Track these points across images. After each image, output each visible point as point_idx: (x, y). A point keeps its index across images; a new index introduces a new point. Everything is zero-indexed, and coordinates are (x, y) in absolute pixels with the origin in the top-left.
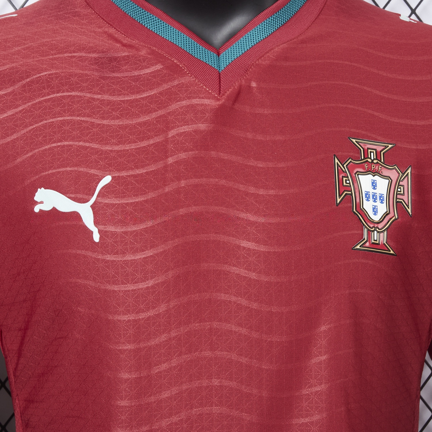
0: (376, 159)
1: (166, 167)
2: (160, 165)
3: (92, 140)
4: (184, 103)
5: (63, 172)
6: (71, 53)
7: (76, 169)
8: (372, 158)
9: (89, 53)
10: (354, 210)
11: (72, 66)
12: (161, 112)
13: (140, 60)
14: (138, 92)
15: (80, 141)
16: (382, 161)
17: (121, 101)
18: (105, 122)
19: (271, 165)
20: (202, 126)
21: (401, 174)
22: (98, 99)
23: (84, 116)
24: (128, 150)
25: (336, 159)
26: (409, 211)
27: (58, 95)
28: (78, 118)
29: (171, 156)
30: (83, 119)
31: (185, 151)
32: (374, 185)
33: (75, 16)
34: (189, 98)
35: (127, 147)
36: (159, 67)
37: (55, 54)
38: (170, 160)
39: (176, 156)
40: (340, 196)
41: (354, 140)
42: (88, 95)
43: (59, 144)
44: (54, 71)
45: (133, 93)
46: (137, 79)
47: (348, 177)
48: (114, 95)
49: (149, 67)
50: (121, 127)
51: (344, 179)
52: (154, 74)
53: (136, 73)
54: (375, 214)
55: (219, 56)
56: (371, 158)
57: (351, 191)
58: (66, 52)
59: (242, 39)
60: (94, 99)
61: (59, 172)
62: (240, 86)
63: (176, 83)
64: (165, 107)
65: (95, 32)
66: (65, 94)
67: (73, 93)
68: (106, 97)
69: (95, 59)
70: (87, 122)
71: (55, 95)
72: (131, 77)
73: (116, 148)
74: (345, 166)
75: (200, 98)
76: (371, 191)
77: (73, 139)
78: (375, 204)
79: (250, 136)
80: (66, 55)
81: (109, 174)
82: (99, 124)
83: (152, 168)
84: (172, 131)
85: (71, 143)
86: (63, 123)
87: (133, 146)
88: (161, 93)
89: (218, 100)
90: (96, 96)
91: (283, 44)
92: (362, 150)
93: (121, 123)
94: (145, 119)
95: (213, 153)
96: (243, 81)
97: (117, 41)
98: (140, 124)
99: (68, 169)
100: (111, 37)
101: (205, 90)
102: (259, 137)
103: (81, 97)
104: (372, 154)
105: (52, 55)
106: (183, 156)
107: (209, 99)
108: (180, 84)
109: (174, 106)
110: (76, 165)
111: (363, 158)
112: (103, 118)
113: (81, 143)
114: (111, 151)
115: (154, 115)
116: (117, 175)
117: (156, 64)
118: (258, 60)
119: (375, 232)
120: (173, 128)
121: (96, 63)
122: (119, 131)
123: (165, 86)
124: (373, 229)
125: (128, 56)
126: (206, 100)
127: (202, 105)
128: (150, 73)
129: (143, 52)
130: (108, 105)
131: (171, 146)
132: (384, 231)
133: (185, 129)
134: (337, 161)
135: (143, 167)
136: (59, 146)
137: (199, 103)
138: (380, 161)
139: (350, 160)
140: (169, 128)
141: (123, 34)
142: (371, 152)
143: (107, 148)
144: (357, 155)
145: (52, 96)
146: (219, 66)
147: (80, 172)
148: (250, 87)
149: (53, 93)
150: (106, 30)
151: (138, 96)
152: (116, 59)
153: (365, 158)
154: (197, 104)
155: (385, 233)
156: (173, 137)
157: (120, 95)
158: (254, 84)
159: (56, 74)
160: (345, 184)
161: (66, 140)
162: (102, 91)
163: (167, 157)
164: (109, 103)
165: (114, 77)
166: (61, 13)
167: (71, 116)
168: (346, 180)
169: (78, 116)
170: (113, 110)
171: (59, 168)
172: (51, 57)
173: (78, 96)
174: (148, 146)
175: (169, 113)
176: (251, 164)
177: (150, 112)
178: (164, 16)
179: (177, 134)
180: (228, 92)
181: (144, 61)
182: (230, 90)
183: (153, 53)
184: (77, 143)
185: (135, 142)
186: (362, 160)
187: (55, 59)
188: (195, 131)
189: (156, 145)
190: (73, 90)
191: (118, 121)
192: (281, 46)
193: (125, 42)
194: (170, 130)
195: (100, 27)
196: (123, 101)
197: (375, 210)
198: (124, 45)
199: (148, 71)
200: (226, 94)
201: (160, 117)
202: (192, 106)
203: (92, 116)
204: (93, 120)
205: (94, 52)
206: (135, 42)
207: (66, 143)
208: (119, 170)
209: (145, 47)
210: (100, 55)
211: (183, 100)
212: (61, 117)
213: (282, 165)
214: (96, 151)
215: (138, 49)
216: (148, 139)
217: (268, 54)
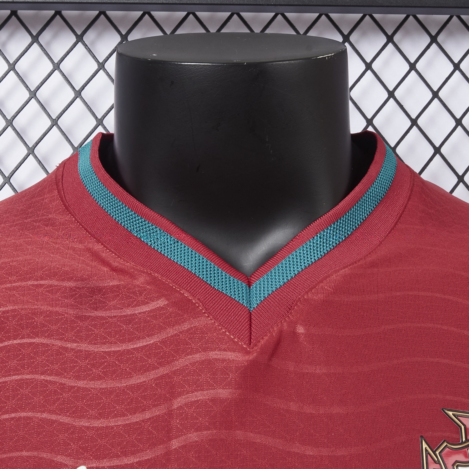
1: (168, 453)
2: (159, 451)
3: (61, 411)
4: (198, 357)
5: (17, 458)
6: (37, 280)
7: (36, 453)
9: (63, 280)
11: (37, 300)
12: (163, 371)
13: (134, 293)
14: (130, 340)
15: (44, 412)
17: (105, 352)
18: (81, 384)
19: (325, 452)
20: (224, 393)
22: (73, 349)
23: (50, 375)
24: (112, 428)
25: (424, 442)
27: (15, 342)
28: (43, 377)
29: (176, 438)
30: (48, 378)
31: (197, 430)
33: (47, 226)
34: (205, 350)
35: (112, 423)
36: (162, 302)
37: (15, 282)
38: (175, 444)
39: (184, 437)
41: (450, 413)
42: (59, 343)
43: (13, 415)
44: (11, 308)
45: (123, 341)
46: (129, 320)
48: (95, 344)
49: (147, 303)
50: (104, 392)
52: (154, 313)
53: (129, 311)
55: (250, 287)
58: (30, 279)
59: (284, 261)
60: (66, 349)
61: (11, 459)
62: (281, 332)
63: (186, 326)
64: (168, 363)
65: (74, 249)
66: (25, 341)
67: (36, 340)
68: (84, 346)
69: (71, 289)
70: (55, 383)
71: (10, 342)
72: (121, 316)
73: (97, 424)
74: (437, 453)
75: (220, 350)
77: (33, 409)
79: (293, 407)
80: (30, 283)
81: (84, 464)
82: (73, 387)
83: (147, 455)
84: (179, 399)
85: (30, 414)
86: (21, 384)
87: (120, 421)
88: (163, 342)
89: (248, 353)
90: (69, 345)
91: (344, 268)
92: (463, 427)
93: (104, 386)
94: (139, 381)
95: (239, 434)
96: (285, 324)
97: (105, 263)
98: (131, 388)
99: (25, 453)
100: (96, 256)
101: (229, 337)
102: (309, 410)
103: (47, 345)
105: (11, 282)
106: (193, 437)
107: (234, 351)
108: (191, 328)
109: (182, 362)
110: (36, 449)
111: (464, 440)
112: (78, 378)
113: (45, 415)
114: (88, 428)
115: (152, 375)
116: (94, 465)
117: (158, 298)
118: (307, 293)
120: (180, 394)
121: (72, 296)
122: (101, 399)
123: (171, 332)
125: (118, 286)
126: (230, 353)
127: (224, 360)
128: (151, 311)
129: (141, 280)
130: (86, 359)
131: (176, 422)
133: (199, 396)
134: (425, 445)
135: (133, 453)
136: (12, 419)
137: (219, 357)
139: (445, 444)
140: (173, 395)
141: (113, 252)
143: (82, 423)
144: (455, 436)
145: (6, 343)
146: (250, 302)
147: (41, 458)
148: (294, 334)
149: (9, 339)
150: (90, 246)
151: (131, 346)
152: (100, 290)
153: (467, 440)
154: (216, 360)
156: (180, 408)
157: (104, 343)
158: (301, 330)
159: (13, 311)
161: (23, 410)
162: (78, 338)
163: (170, 439)
164: (88, 355)
165: (97, 317)
166: (29, 220)
167: (32, 373)
169: (42, 374)
170: (93, 365)
171: (11, 451)
172: (9, 285)
173: (43, 344)
174: (143, 421)
175: (174, 373)
176: (296, 450)
177: (147, 370)
178: (172, 228)
179: (186, 405)
180: (262, 342)
181: (141, 295)
182: (266, 338)
183: (154, 281)
184: (39, 415)
185: (124, 415)
186: (463, 443)
187: (14, 288)
188: (213, 400)
189: (153, 420)
190: (37, 335)
191: (99, 382)
192: (341, 272)
193: (115, 264)
194: (175, 398)
195: (81, 242)
196: (109, 353)
198: (114, 269)
199: (145, 308)
200: (260, 345)
201: (162, 377)
202: (209, 363)
203: (63, 374)
204: (63, 381)
205: (70, 279)
206: (128, 265)
207: (23, 414)
208: (98, 458)
209: (144, 272)
210: (79, 284)
211: (196, 353)
212: (18, 374)
213: (341, 452)
214: (66, 428)
215: (132, 276)
216: (143, 410)
217: (321, 284)
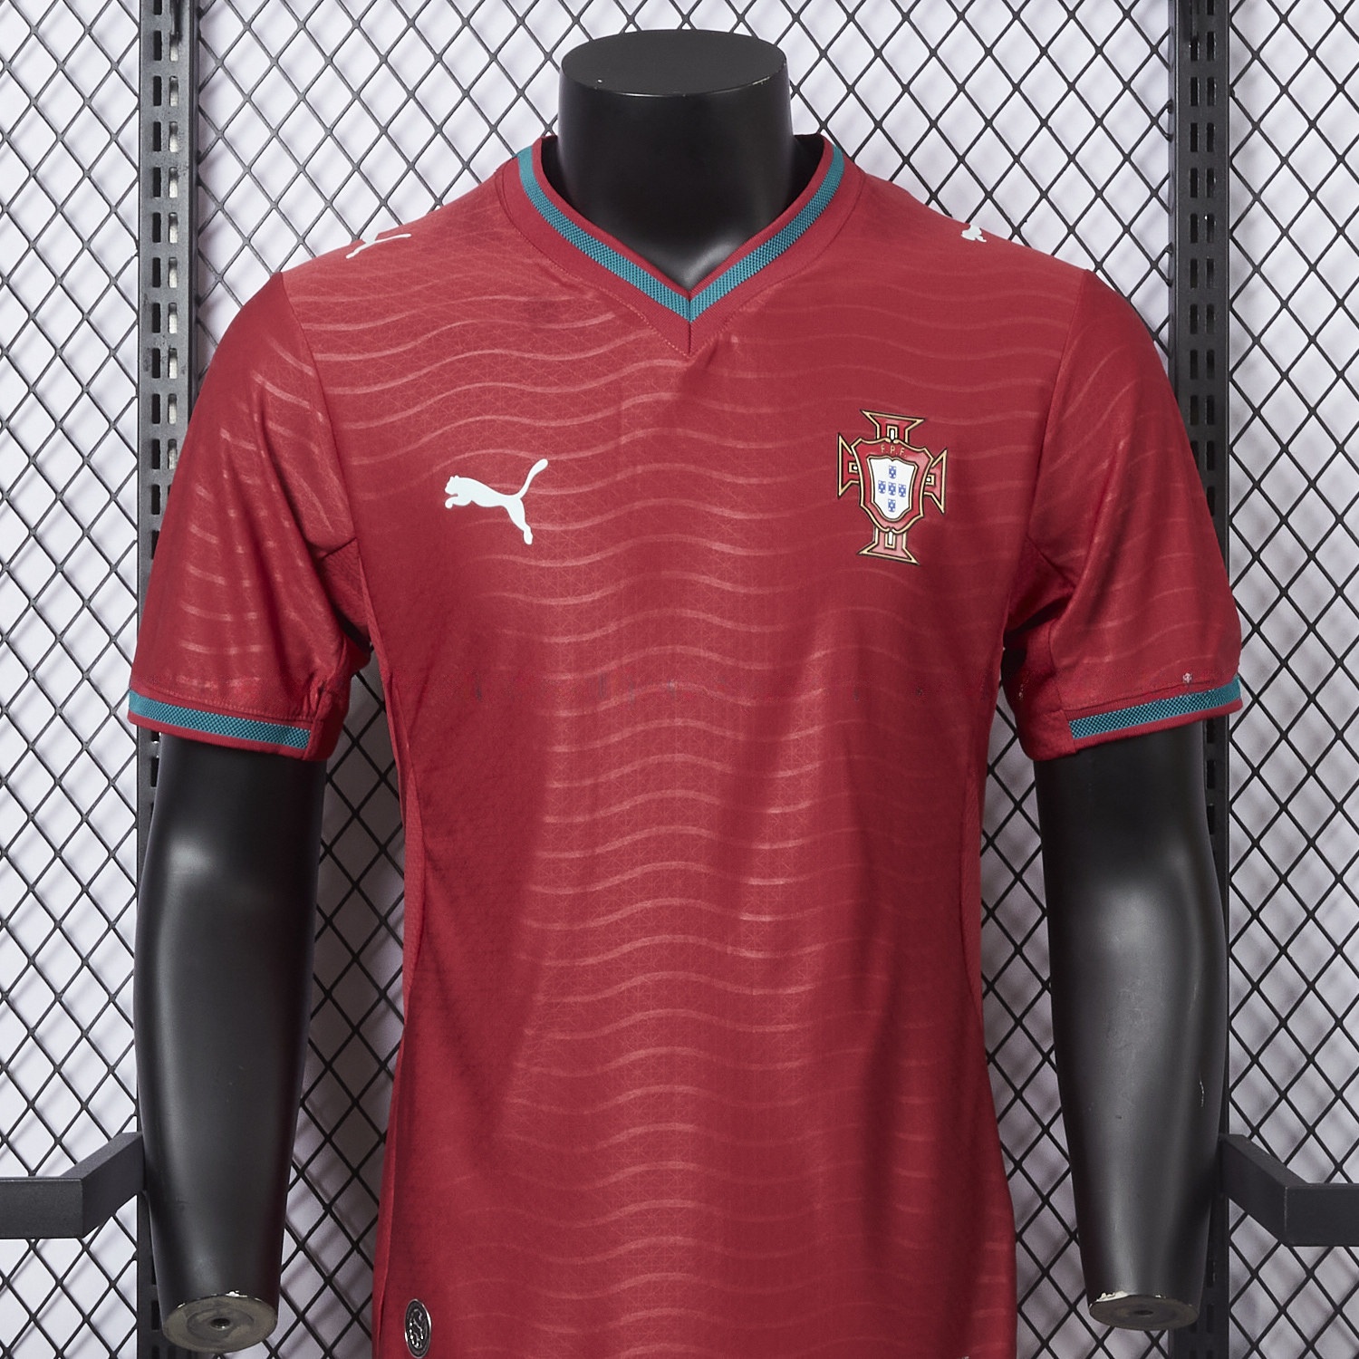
0: (898, 438)
1: (617, 449)
2: (611, 445)
3: (522, 414)
4: (643, 364)
5: (484, 455)
6: (491, 295)
7: (501, 451)
8: (892, 438)
9: (517, 295)
10: (862, 505)
11: (494, 314)
12: (612, 377)
13: (585, 308)
14: (582, 350)
15: (506, 414)
16: (906, 441)
17: (560, 362)
18: (539, 390)
19: (753, 446)
20: (666, 396)
21: (932, 459)
22: (529, 359)
23: (511, 382)
24: (569, 426)
25: (840, 437)
26: (942, 508)
27: (476, 353)
28: (503, 384)
29: (625, 434)
30: (509, 385)
31: (643, 429)
32: (893, 473)
33: (493, 240)
34: (649, 358)
35: (568, 423)
36: (610, 316)
37: (470, 297)
38: (624, 440)
39: (631, 435)
40: (843, 486)
41: (867, 414)
42: (516, 354)
43: (478, 419)
44: (471, 321)
45: (576, 351)
46: (581, 331)
47: (855, 462)
48: (551, 354)
49: (597, 316)
50: (560, 396)
51: (851, 464)
52: (603, 326)
53: (580, 324)
54: (892, 511)
55: (690, 301)
56: (890, 438)
57: (859, 480)
58: (485, 294)
59: (721, 277)
60: (523, 359)
61: (479, 455)
62: (717, 342)
63: (632, 337)
64: (617, 370)
65: (522, 264)
66: (484, 352)
67: (496, 351)
68: (540, 356)
69: (525, 304)
70: (515, 389)
71: (471, 354)
72: (573, 329)
73: (553, 424)
74: (852, 447)
75: (662, 358)
76: (888, 480)
77: (496, 412)
78: (892, 497)
79: (727, 407)
80: (484, 298)
81: (545, 458)
82: (531, 393)
83: (600, 449)
84: (627, 401)
85: (494, 417)
86: (484, 390)
87: (575, 422)
88: (612, 352)
89: (687, 360)
90: (526, 356)
91: (778, 282)
92: (878, 426)
93: (559, 391)
94: (591, 386)
95: (679, 431)
96: (721, 335)
97: (555, 278)
98: (585, 392)
99: (491, 451)
100: (545, 271)
101: (671, 347)
102: (741, 410)
103: (506, 356)
104: (892, 432)
105: (466, 297)
106: (640, 433)
107: (675, 359)
108: (637, 339)
109: (629, 369)
110: (501, 447)
111: (878, 437)
112: (536, 384)
113: (507, 418)
114: (547, 428)
115: (603, 381)
116: (555, 458)
117: (606, 312)
118: (742, 306)
119: (891, 534)
120: (628, 397)
121: (525, 310)
122: (557, 402)
123: (619, 342)
124: (888, 530)
125: (569, 301)
126: (671, 361)
127: (666, 367)
128: (600, 324)
129: (589, 296)
130: (542, 368)
131: (624, 421)
132: (903, 532)
133: (645, 398)
134: (841, 440)
135: (588, 448)
136: (478, 421)
137: (661, 364)
138: (904, 441)
139: (860, 440)
140: (621, 399)
141: (561, 268)
142: (890, 429)
143: (540, 424)
144: (869, 433)
145: (467, 355)
146: (689, 315)
147: (506, 454)
148: (729, 344)
149: (469, 350)
150: (539, 261)
151: (582, 356)
152: (552, 304)
153: (881, 437)
154: (660, 367)
155: (905, 535)
156: (628, 409)
157: (558, 353)
158: (735, 340)
159: (472, 324)
160: (850, 471)
161: (487, 414)
162: (534, 349)
163: (620, 436)
164: (544, 364)
165: (552, 330)
166: (475, 233)
167: (494, 381)
168: (853, 466)
169: (502, 381)
170: (549, 374)
171: (478, 449)
172: (464, 300)
173: (502, 355)
174: (595, 421)
175: (622, 378)
176: (729, 445)
177: (598, 377)
178: (619, 245)
179: (633, 406)
180: (700, 351)
181: (591, 308)
182: (703, 347)
183: (602, 296)
184: (501, 417)
185: (578, 416)
186: (877, 439)
187: (470, 303)
188: (658, 402)
189: (604, 420)
190: (495, 346)
191: (555, 388)
192: (775, 286)
193: (564, 280)
194: (624, 401)
195: (529, 257)
196: (562, 362)
197: (892, 507)
198: (564, 284)
199: (595, 321)
200: (698, 353)
201: (611, 383)
202: (653, 369)
203: (521, 381)
204: (522, 387)
205: (524, 294)
206: (578, 280)
207: (487, 417)
208: (556, 453)
209: (591, 287)
210: (532, 299)
211: (641, 361)
212: (480, 382)
213: (768, 446)
214: (527, 428)
215: (582, 292)
216: (595, 412)
217: (755, 298)
